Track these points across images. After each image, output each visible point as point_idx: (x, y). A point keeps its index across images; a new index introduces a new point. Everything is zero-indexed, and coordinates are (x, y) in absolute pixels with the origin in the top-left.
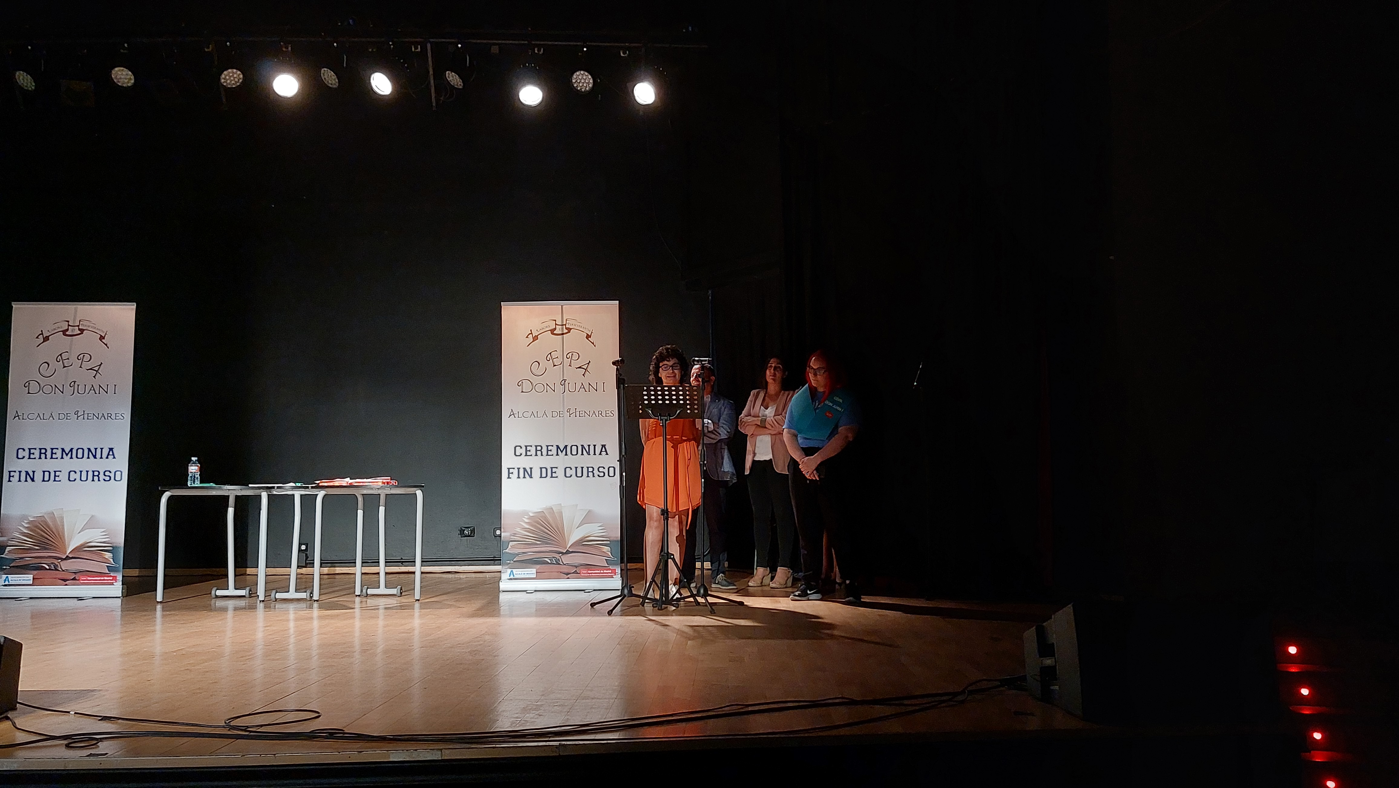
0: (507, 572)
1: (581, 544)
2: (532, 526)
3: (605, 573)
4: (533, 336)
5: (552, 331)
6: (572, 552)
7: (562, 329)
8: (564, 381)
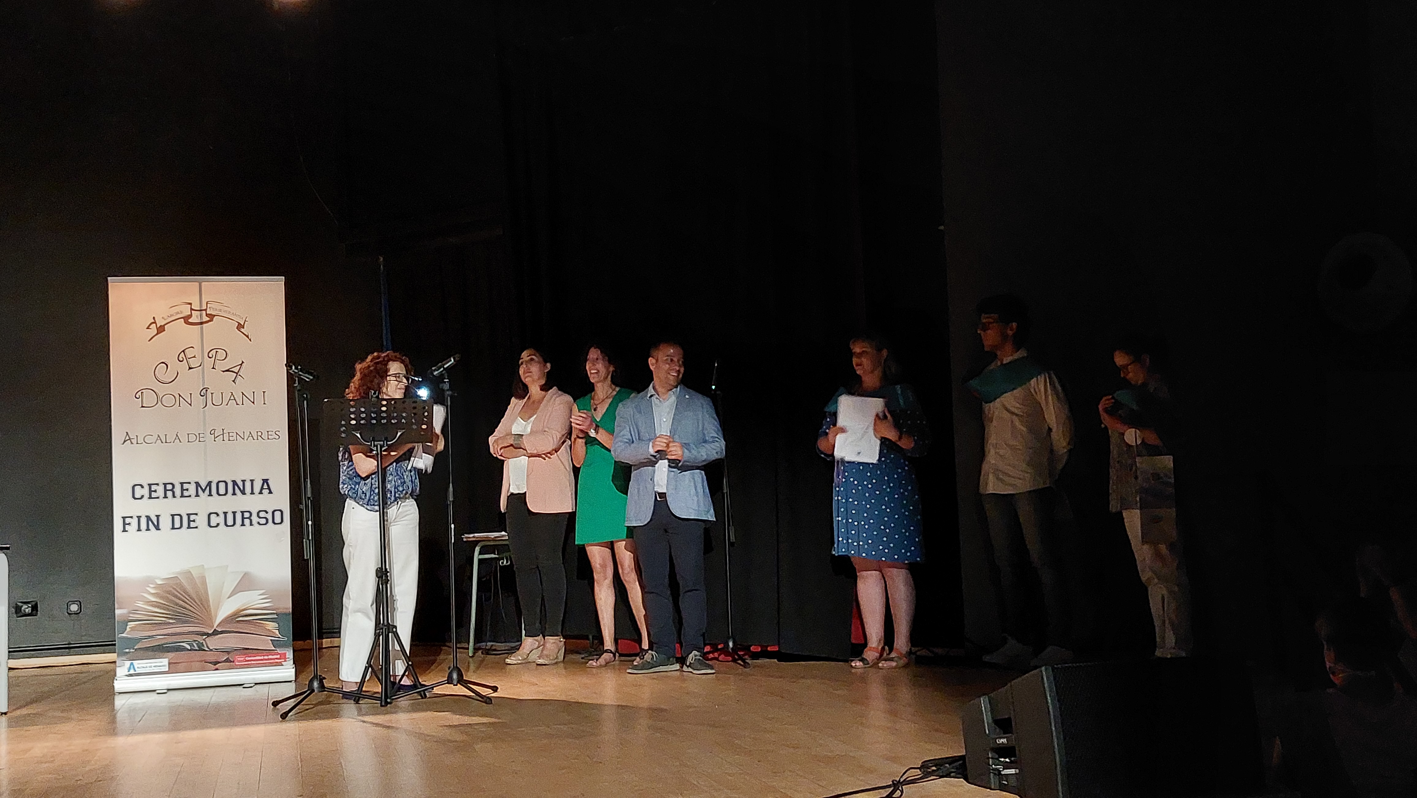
0: (124, 665)
1: (235, 621)
2: (162, 598)
3: (271, 659)
4: (158, 326)
5: (186, 319)
6: (222, 632)
7: (201, 315)
8: (205, 390)
